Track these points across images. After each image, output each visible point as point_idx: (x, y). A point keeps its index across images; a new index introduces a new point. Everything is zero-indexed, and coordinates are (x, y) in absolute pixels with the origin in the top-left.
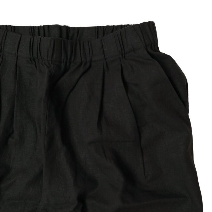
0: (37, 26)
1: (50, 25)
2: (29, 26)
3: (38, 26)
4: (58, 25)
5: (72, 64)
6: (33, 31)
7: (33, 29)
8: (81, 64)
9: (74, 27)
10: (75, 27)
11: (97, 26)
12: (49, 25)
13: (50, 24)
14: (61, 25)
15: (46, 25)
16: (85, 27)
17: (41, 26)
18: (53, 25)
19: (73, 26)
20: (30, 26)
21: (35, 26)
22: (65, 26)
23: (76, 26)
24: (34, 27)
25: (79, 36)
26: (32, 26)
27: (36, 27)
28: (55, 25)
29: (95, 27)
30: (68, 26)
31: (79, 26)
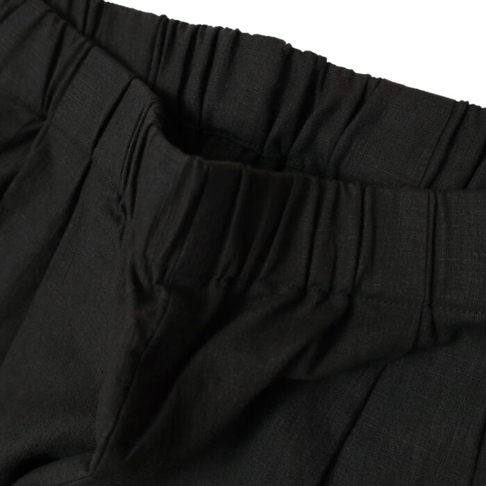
0: (190, 22)
1: (247, 35)
2: (159, 14)
3: (196, 23)
4: (282, 42)
5: (257, 286)
6: (166, 42)
7: (168, 32)
8: (301, 295)
9: (351, 72)
10: (357, 71)
11: (465, 105)
12: (243, 31)
13: (250, 28)
14: (294, 46)
15: (228, 30)
16: (401, 88)
17: (205, 27)
18: (257, 37)
19: (348, 67)
20: (164, 17)
21: (182, 20)
22: (309, 55)
23: (360, 70)
24: (177, 22)
25: (357, 118)
26: (170, 17)
27: (185, 24)
28: (269, 38)
29: (453, 102)
30: (325, 59)
31: (376, 74)
